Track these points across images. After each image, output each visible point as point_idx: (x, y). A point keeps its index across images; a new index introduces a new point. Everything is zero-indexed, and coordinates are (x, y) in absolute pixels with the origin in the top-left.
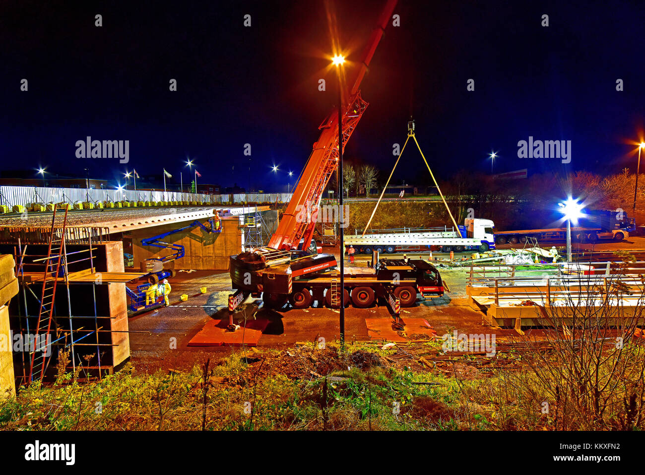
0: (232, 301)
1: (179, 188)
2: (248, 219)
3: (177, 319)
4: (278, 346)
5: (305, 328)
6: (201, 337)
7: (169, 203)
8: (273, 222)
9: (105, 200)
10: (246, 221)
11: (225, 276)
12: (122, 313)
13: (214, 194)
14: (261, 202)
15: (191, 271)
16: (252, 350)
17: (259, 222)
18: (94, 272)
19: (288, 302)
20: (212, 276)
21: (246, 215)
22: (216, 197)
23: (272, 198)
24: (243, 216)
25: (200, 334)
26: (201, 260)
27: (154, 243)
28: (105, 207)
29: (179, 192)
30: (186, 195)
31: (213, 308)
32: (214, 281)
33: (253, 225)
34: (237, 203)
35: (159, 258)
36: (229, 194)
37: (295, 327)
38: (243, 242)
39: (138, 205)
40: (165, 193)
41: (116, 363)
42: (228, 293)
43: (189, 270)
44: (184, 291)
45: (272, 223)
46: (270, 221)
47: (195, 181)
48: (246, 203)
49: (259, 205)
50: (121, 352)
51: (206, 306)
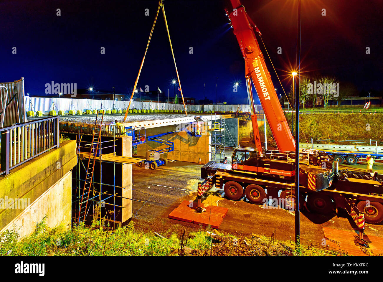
0: (200, 188)
1: (167, 100)
2: (214, 124)
3: (161, 195)
4: (236, 233)
5: (261, 223)
6: (177, 213)
7: (160, 110)
8: (234, 127)
9: (123, 108)
10: (213, 126)
11: (196, 168)
12: (129, 186)
13: (190, 105)
14: (224, 112)
15: (173, 161)
16: (215, 232)
17: (223, 127)
18: (115, 155)
19: (245, 196)
20: (187, 167)
21: (213, 122)
22: (191, 107)
23: (234, 108)
24: (210, 122)
25: (177, 210)
26: (179, 153)
27: (155, 140)
28: (123, 112)
29: (167, 103)
30: (171, 105)
31: (186, 191)
32: (188, 170)
33: (218, 129)
34: (206, 112)
36: (201, 104)
37: (251, 219)
38: (210, 142)
39: (141, 112)
40: (158, 104)
41: (124, 220)
42: (197, 181)
43: (171, 160)
44: (167, 175)
45: (233, 129)
46: (232, 127)
47: (177, 95)
48: (213, 112)
49: (223, 114)
50: (127, 214)
51: (182, 189)
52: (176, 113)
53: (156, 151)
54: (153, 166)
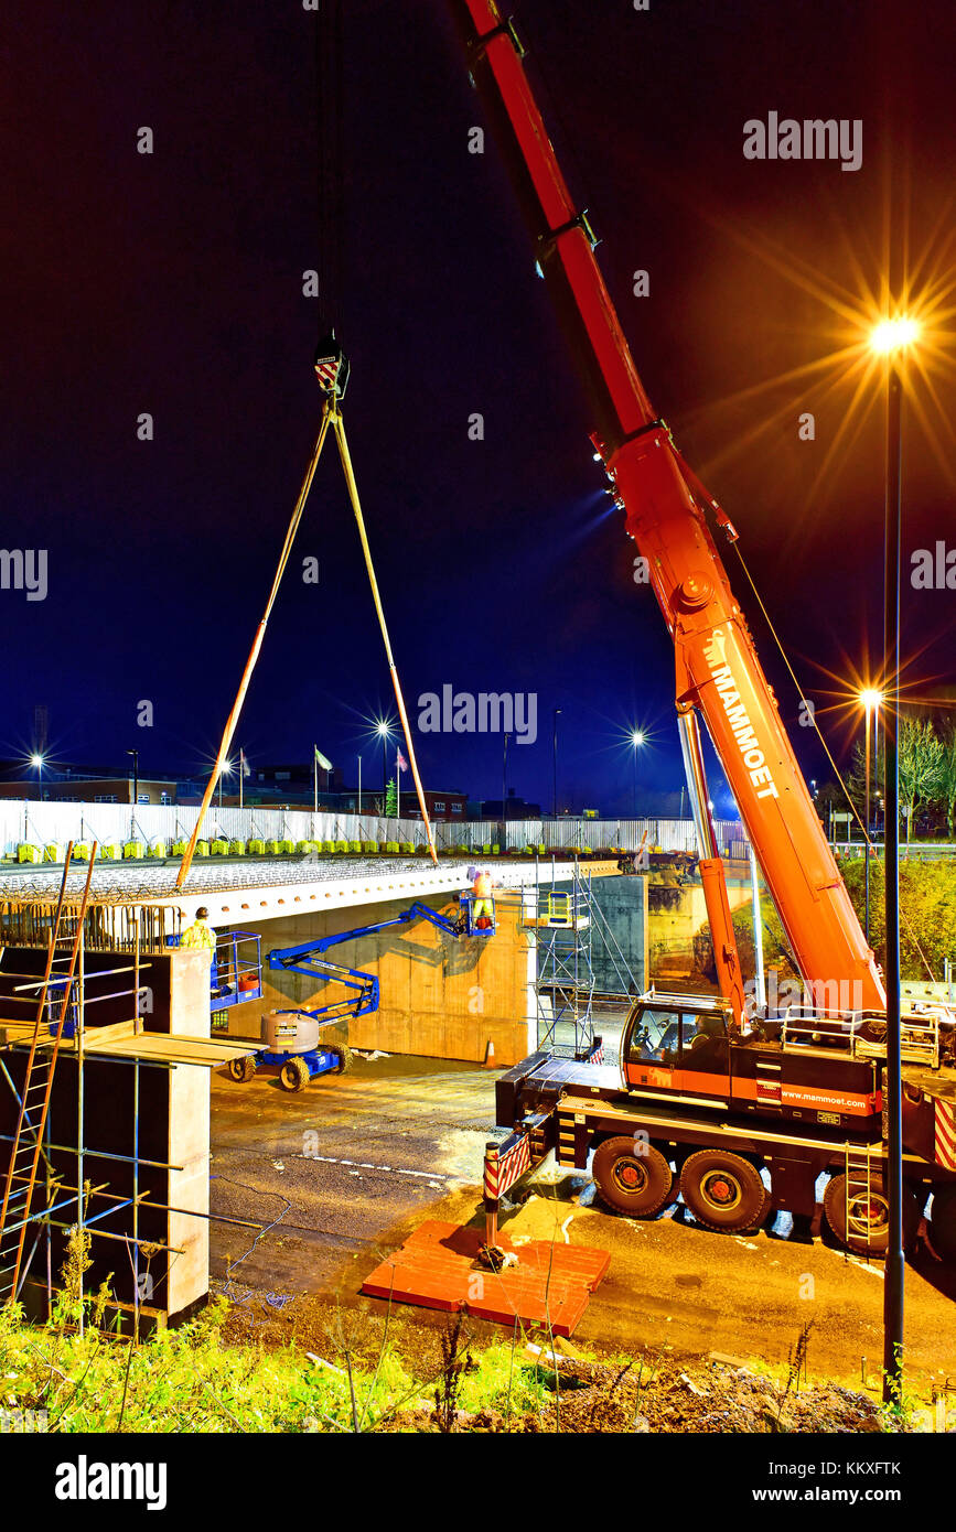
0: (494, 1165)
1: (352, 804)
2: (549, 900)
3: (335, 1200)
4: (643, 1351)
5: (745, 1309)
6: (398, 1270)
7: (325, 845)
8: (629, 914)
9: (172, 836)
10: (542, 908)
11: (473, 1083)
12: (196, 1158)
13: (448, 821)
14: (588, 850)
15: (377, 1054)
16: (558, 1346)
17: (585, 912)
18: (141, 1030)
19: (681, 1199)
20: (436, 1078)
21: (544, 889)
22: (454, 829)
23: (637, 837)
24: (534, 891)
25: (392, 1260)
26: (406, 1022)
27: (302, 965)
28: (170, 854)
29: (350, 813)
30: (369, 824)
31: (436, 1180)
32: (442, 1093)
33: (564, 921)
34: (514, 849)
35: (308, 1009)
36: (493, 820)
37: (703, 1296)
38: (531, 974)
39: (247, 850)
40: (318, 817)
41: (176, 1304)
42: (483, 1139)
43: (371, 1052)
44: (355, 1114)
45: (625, 919)
46: (621, 910)
47: (395, 781)
48: (542, 849)
49: (584, 857)
50: (188, 1278)
51: (417, 1174)
52: (392, 855)
53: (304, 1012)
54: (292, 1076)
